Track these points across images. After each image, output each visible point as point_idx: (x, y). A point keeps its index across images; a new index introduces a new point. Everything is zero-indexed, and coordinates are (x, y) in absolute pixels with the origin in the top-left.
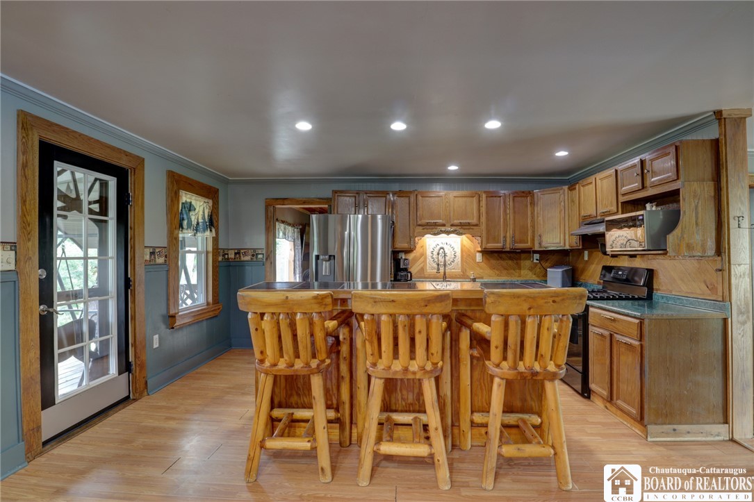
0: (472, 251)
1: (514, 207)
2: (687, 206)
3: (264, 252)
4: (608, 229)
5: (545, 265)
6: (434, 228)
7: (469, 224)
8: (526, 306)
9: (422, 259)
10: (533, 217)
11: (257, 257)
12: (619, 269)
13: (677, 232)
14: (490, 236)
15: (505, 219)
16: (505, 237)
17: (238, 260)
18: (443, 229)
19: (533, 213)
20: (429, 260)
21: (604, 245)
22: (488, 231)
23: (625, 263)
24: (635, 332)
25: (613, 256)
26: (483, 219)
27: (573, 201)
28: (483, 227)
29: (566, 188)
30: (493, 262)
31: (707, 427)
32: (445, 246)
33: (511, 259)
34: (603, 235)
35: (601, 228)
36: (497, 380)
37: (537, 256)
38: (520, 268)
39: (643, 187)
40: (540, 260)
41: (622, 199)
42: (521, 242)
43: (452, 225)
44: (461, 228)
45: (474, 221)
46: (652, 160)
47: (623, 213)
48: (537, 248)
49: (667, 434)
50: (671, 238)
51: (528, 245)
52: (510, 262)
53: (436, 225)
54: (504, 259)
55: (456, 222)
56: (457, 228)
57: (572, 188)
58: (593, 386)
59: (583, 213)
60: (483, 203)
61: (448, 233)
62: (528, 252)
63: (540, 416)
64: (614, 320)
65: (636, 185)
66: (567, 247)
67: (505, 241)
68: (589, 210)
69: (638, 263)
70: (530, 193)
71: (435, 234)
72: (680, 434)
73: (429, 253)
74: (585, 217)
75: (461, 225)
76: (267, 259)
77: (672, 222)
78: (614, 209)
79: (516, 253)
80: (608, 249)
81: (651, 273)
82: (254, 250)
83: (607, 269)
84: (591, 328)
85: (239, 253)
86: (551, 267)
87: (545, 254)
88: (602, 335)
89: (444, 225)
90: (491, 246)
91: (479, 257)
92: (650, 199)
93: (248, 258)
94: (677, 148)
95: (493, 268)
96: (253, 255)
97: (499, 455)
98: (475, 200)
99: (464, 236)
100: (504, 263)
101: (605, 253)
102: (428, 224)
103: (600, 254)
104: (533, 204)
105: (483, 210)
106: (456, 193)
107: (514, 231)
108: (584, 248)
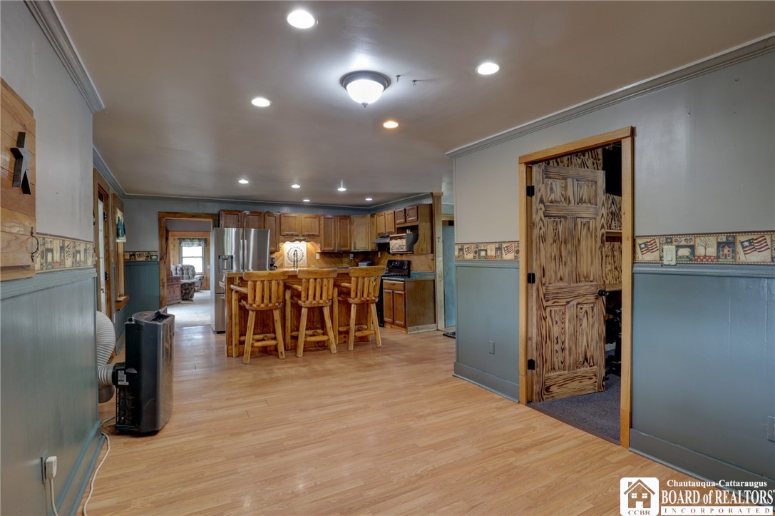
0: (314, 252)
1: (340, 225)
2: (421, 232)
3: (158, 254)
4: (391, 240)
5: (357, 261)
6: (292, 237)
7: (313, 235)
8: (365, 273)
9: (281, 258)
10: (350, 232)
11: (151, 258)
12: (395, 261)
13: (417, 243)
14: (326, 243)
15: (335, 233)
16: (335, 243)
17: (134, 260)
18: (297, 238)
19: (350, 229)
20: (286, 258)
21: (389, 249)
22: (325, 239)
23: (398, 258)
24: (402, 288)
25: (394, 254)
26: (322, 232)
27: (373, 224)
28: (322, 237)
29: (369, 215)
30: (327, 259)
31: (429, 325)
32: (298, 250)
33: (337, 257)
34: (388, 243)
35: (388, 241)
36: (353, 305)
37: (352, 255)
38: (342, 263)
39: (406, 222)
40: (354, 258)
41: (397, 226)
42: (344, 246)
43: (303, 236)
44: (309, 237)
45: (317, 233)
46: (409, 210)
47: (397, 233)
48: (353, 250)
49: (414, 330)
50: (415, 246)
51: (348, 248)
52: (336, 259)
53: (292, 235)
54: (333, 258)
55: (306, 233)
56: (306, 238)
57: (372, 216)
58: (386, 319)
59: (378, 231)
60: (322, 222)
61: (300, 241)
62: (347, 253)
63: (367, 325)
64: (394, 284)
65: (403, 220)
66: (370, 250)
67: (335, 246)
68: (382, 230)
69: (404, 258)
70: (349, 217)
71: (292, 241)
72: (419, 330)
73: (286, 254)
74: (379, 234)
75: (309, 236)
76: (161, 259)
77: (416, 239)
78: (393, 230)
79: (340, 253)
80: (391, 251)
81: (409, 262)
82: (149, 252)
83: (390, 262)
84: (384, 290)
85: (134, 255)
86: (361, 262)
87: (357, 254)
88: (389, 293)
89: (298, 236)
90: (327, 249)
91: (318, 256)
92: (408, 228)
93: (143, 259)
94: (417, 207)
95: (326, 263)
96: (148, 257)
97: (355, 336)
98: (317, 220)
99: (309, 244)
100: (333, 260)
101: (389, 253)
102: (287, 235)
103: (387, 254)
104: (350, 223)
105: (322, 226)
106: (305, 215)
107: (340, 239)
108: (379, 251)
